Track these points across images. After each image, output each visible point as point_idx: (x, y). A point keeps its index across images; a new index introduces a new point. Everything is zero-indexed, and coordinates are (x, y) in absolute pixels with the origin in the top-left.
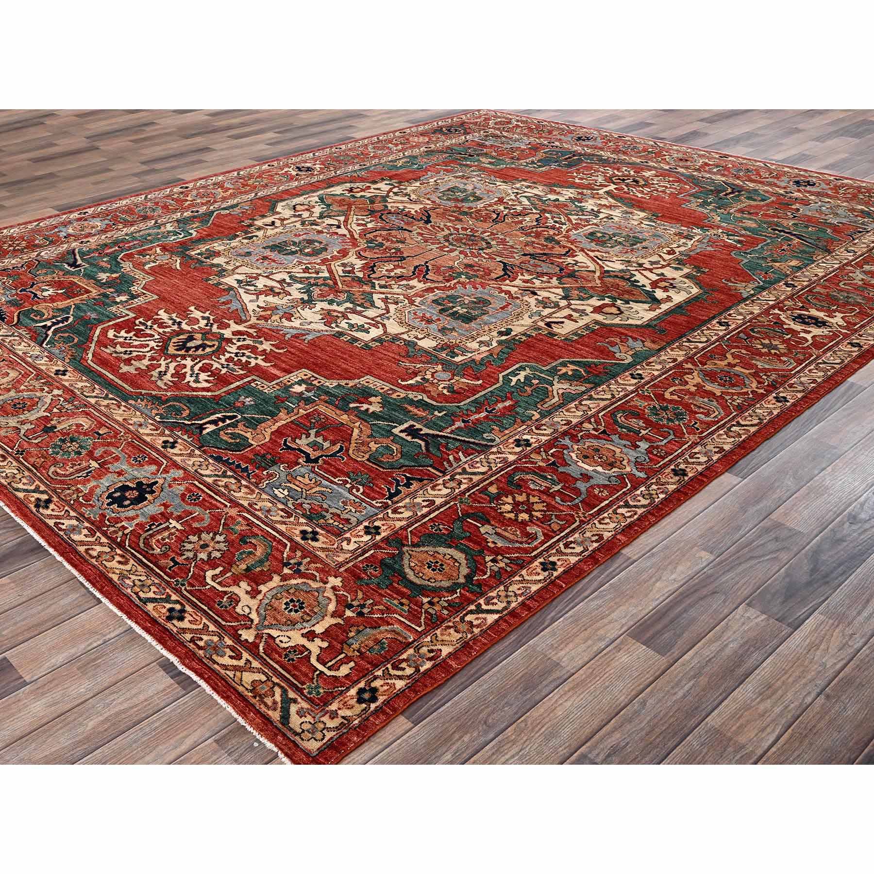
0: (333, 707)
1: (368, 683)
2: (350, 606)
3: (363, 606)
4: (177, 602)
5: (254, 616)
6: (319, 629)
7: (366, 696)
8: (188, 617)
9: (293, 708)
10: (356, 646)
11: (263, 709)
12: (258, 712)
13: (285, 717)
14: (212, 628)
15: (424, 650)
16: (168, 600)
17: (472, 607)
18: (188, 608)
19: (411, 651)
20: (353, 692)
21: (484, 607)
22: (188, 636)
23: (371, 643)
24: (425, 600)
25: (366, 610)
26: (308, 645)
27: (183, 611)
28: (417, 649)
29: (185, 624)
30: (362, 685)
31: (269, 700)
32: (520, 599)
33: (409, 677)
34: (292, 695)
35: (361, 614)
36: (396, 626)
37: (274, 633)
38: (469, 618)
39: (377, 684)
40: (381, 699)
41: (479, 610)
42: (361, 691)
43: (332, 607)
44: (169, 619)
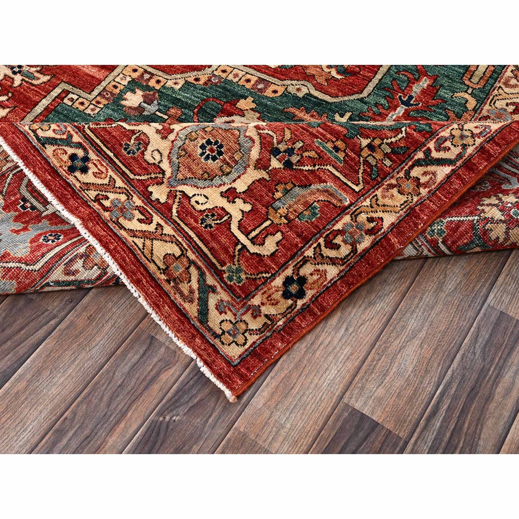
0: (256, 301)
1: (297, 269)
2: (276, 152)
3: (290, 151)
4: (79, 145)
5: (165, 166)
6: (241, 186)
7: (294, 288)
8: (93, 169)
9: (212, 301)
10: (283, 211)
11: (179, 300)
12: (173, 305)
13: (204, 313)
14: (119, 183)
15: (363, 217)
16: (68, 142)
17: (420, 155)
18: (92, 156)
19: (347, 219)
20: (279, 281)
21: (435, 155)
22: (93, 194)
23: (300, 208)
24: (365, 142)
25: (295, 159)
26: (228, 207)
27: (86, 159)
28: (355, 216)
29: (89, 178)
30: (289, 272)
31: (184, 288)
32: (478, 141)
33: (343, 261)
34: (210, 280)
35: (288, 165)
36: (330, 185)
37: (189, 191)
38: (416, 172)
39: (307, 270)
40: (310, 294)
41: (428, 161)
42: (288, 281)
43: (255, 153)
44: (72, 169)
